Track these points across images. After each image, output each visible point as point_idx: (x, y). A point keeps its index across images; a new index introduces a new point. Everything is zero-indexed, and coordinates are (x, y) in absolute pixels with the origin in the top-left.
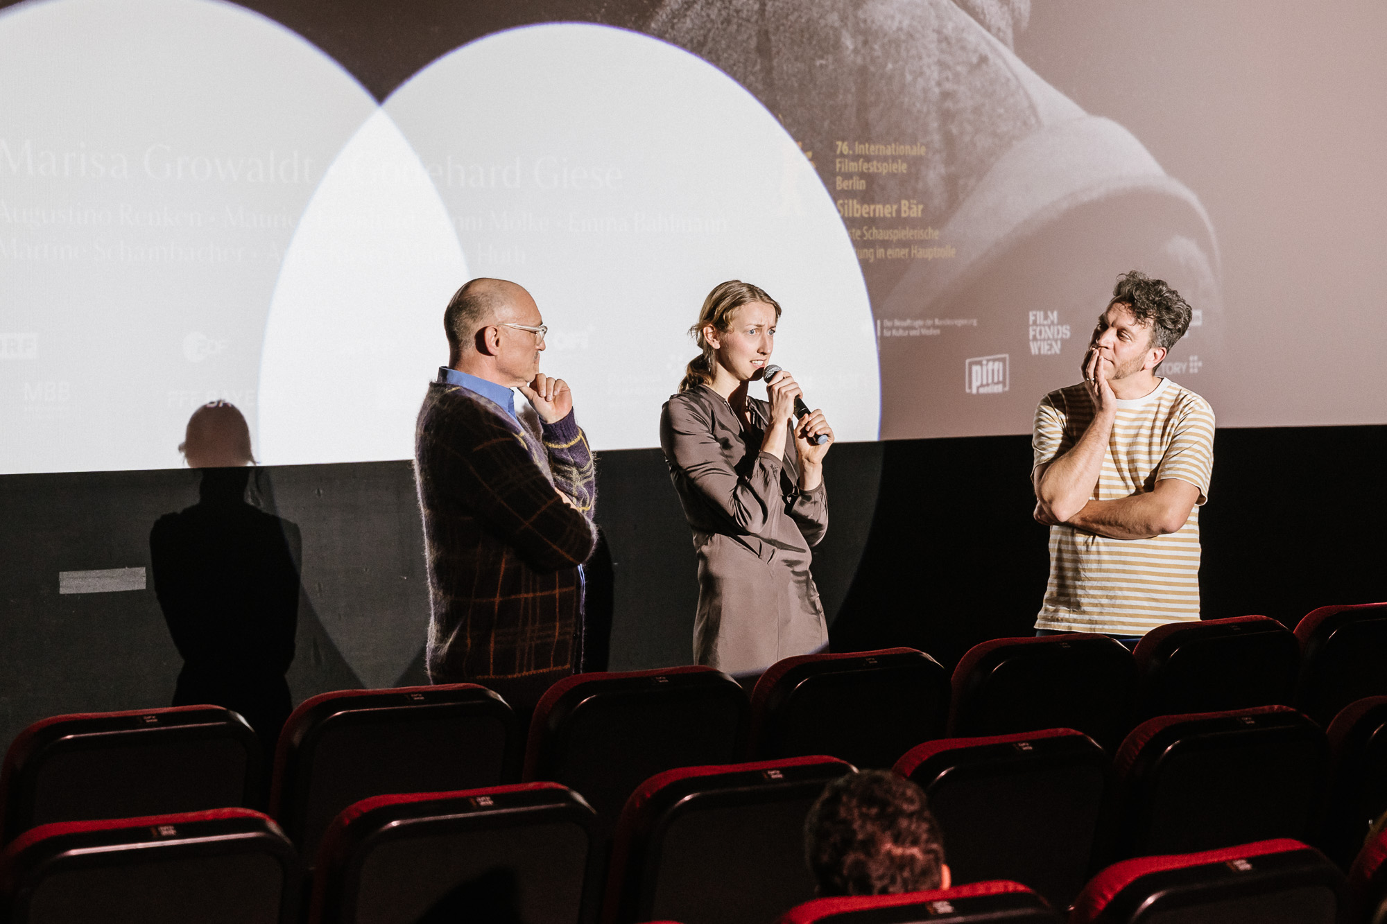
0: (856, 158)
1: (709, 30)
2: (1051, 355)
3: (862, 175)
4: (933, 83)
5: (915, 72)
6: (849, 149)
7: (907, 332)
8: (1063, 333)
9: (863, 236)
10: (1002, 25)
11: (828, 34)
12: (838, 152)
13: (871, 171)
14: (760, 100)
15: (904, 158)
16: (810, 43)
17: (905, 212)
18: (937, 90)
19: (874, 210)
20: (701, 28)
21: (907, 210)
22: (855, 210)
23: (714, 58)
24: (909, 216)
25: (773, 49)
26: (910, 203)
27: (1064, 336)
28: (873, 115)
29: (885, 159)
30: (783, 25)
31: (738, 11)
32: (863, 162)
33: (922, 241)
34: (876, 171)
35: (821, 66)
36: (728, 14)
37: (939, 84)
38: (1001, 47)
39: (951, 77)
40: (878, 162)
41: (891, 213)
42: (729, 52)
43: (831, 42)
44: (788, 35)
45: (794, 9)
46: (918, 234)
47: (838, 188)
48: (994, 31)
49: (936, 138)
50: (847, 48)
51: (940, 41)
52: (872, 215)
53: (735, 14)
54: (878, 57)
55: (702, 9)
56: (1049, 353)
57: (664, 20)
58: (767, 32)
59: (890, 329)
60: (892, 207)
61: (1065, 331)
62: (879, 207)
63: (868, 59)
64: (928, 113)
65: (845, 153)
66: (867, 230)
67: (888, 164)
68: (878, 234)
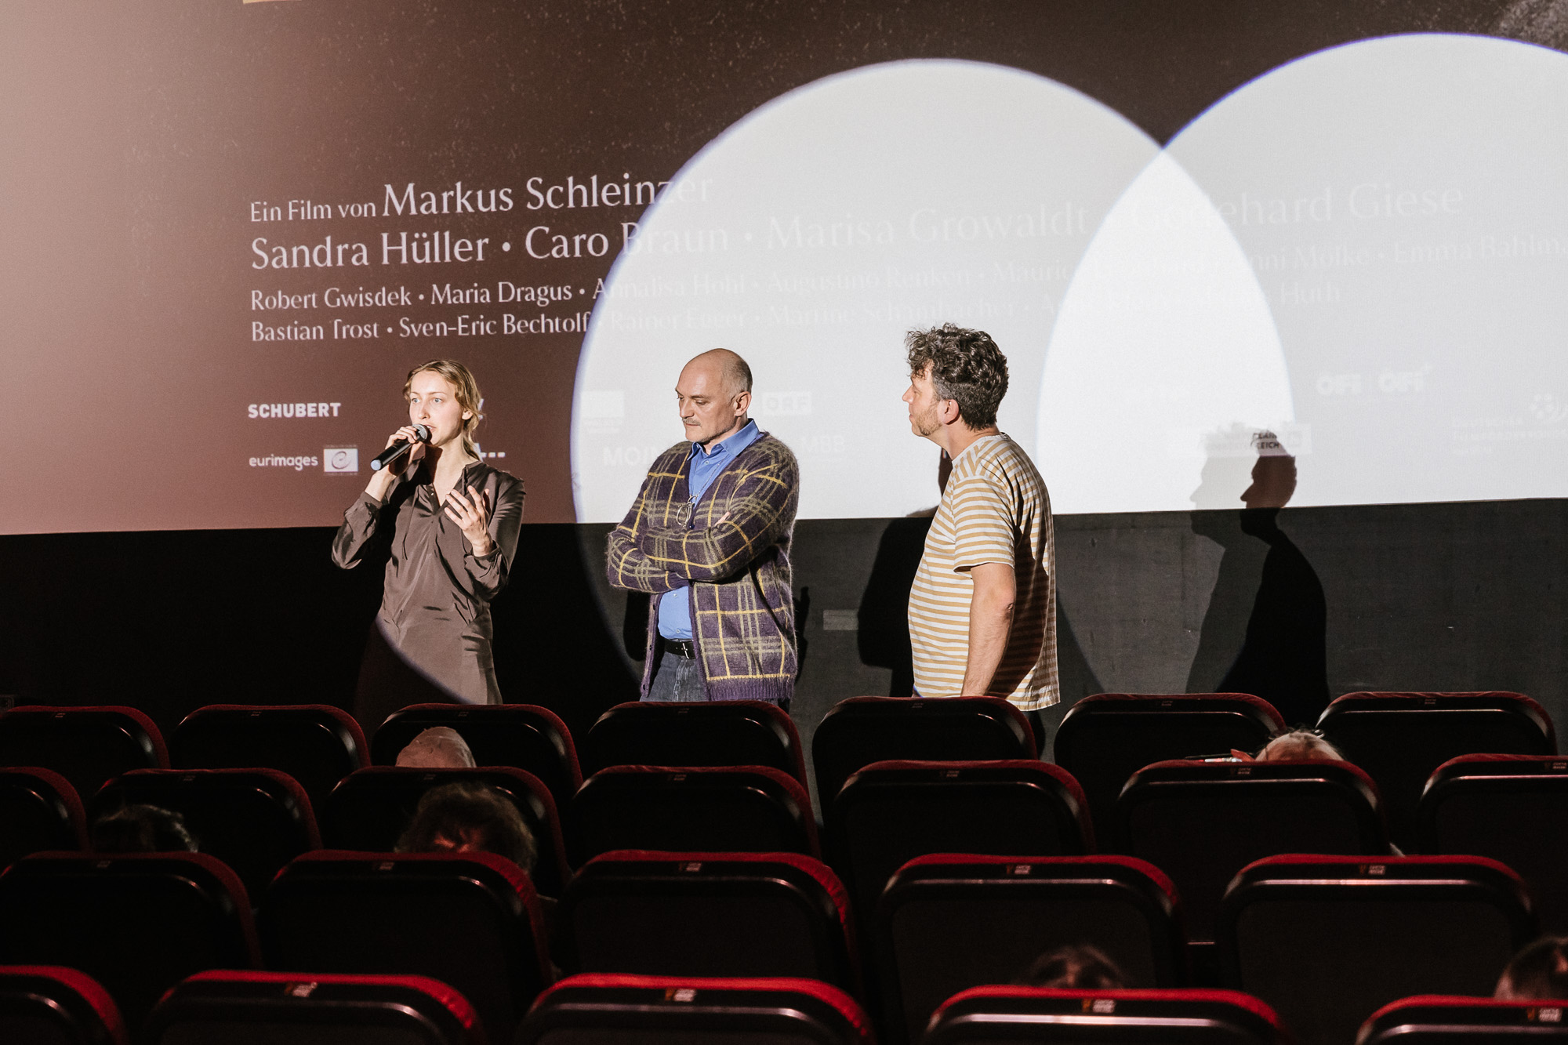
57: (1517, 18)
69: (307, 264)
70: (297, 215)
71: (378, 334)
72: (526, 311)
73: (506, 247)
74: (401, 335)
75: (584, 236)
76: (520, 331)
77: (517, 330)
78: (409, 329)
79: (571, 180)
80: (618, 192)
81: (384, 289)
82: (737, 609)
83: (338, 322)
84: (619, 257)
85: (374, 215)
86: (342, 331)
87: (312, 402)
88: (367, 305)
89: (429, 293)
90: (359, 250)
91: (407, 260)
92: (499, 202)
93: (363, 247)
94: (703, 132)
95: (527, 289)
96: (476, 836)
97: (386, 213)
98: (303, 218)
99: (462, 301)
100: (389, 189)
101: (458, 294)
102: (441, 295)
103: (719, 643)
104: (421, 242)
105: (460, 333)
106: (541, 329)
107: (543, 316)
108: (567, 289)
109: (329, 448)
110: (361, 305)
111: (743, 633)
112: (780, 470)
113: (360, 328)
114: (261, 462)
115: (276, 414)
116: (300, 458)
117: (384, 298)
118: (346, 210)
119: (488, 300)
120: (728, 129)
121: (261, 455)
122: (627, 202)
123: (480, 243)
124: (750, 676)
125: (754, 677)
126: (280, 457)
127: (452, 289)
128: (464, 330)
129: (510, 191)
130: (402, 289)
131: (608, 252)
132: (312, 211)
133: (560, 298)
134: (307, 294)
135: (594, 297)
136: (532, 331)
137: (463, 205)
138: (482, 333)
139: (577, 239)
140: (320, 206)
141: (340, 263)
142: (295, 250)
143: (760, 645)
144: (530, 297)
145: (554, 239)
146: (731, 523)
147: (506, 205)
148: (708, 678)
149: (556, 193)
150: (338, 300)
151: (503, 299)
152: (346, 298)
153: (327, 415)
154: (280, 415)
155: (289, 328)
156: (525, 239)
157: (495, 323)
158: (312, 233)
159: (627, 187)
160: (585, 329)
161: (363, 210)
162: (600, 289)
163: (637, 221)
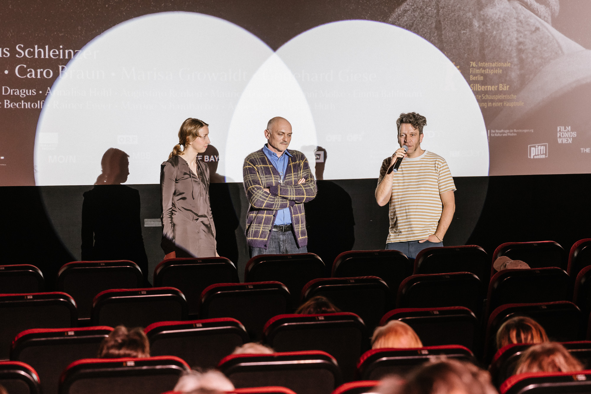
0: (479, 68)
1: (414, 21)
2: (568, 144)
3: (482, 75)
4: (514, 38)
5: (506, 34)
6: (476, 65)
7: (501, 135)
8: (573, 135)
9: (482, 98)
10: (546, 15)
11: (467, 21)
12: (471, 66)
13: (485, 73)
14: (437, 47)
15: (501, 68)
16: (459, 25)
17: (501, 88)
18: (516, 41)
19: (487, 88)
20: (411, 20)
21: (502, 88)
22: (478, 88)
23: (416, 31)
24: (503, 90)
25: (443, 27)
26: (503, 85)
27: (574, 136)
28: (486, 51)
29: (492, 68)
30: (447, 18)
31: (427, 13)
32: (482, 70)
33: (508, 100)
34: (488, 73)
35: (464, 33)
36: (423, 15)
37: (517, 39)
38: (546, 24)
39: (522, 36)
40: (489, 69)
41: (495, 89)
42: (423, 29)
43: (468, 24)
44: (449, 21)
45: (452, 12)
46: (507, 97)
47: (471, 80)
48: (542, 17)
49: (515, 60)
50: (475, 26)
51: (517, 22)
52: (486, 90)
53: (426, 14)
54: (490, 29)
55: (411, 13)
56: (567, 142)
57: (395, 18)
58: (440, 21)
59: (494, 133)
60: (495, 87)
61: (574, 134)
62: (489, 87)
63: (485, 30)
64: (512, 50)
65: (474, 66)
66: (484, 96)
67: (494, 70)
68: (488, 97)
72: (15, 99)
73: (6, 72)
75: (42, 70)
76: (12, 107)
77: (10, 107)
79: (36, 46)
80: (57, 53)
84: (57, 79)
92: (3, 53)
94: (95, 32)
95: (15, 90)
103: (299, 226)
106: (22, 107)
107: (23, 101)
108: (34, 91)
120: (105, 32)
122: (61, 57)
129: (8, 49)
131: (52, 77)
133: (30, 94)
135: (46, 95)
139: (39, 71)
144: (17, 93)
145: (28, 70)
147: (6, 55)
149: (29, 51)
151: (4, 93)
156: (15, 69)
159: (61, 51)
160: (42, 107)
162: (49, 91)
163: (65, 65)
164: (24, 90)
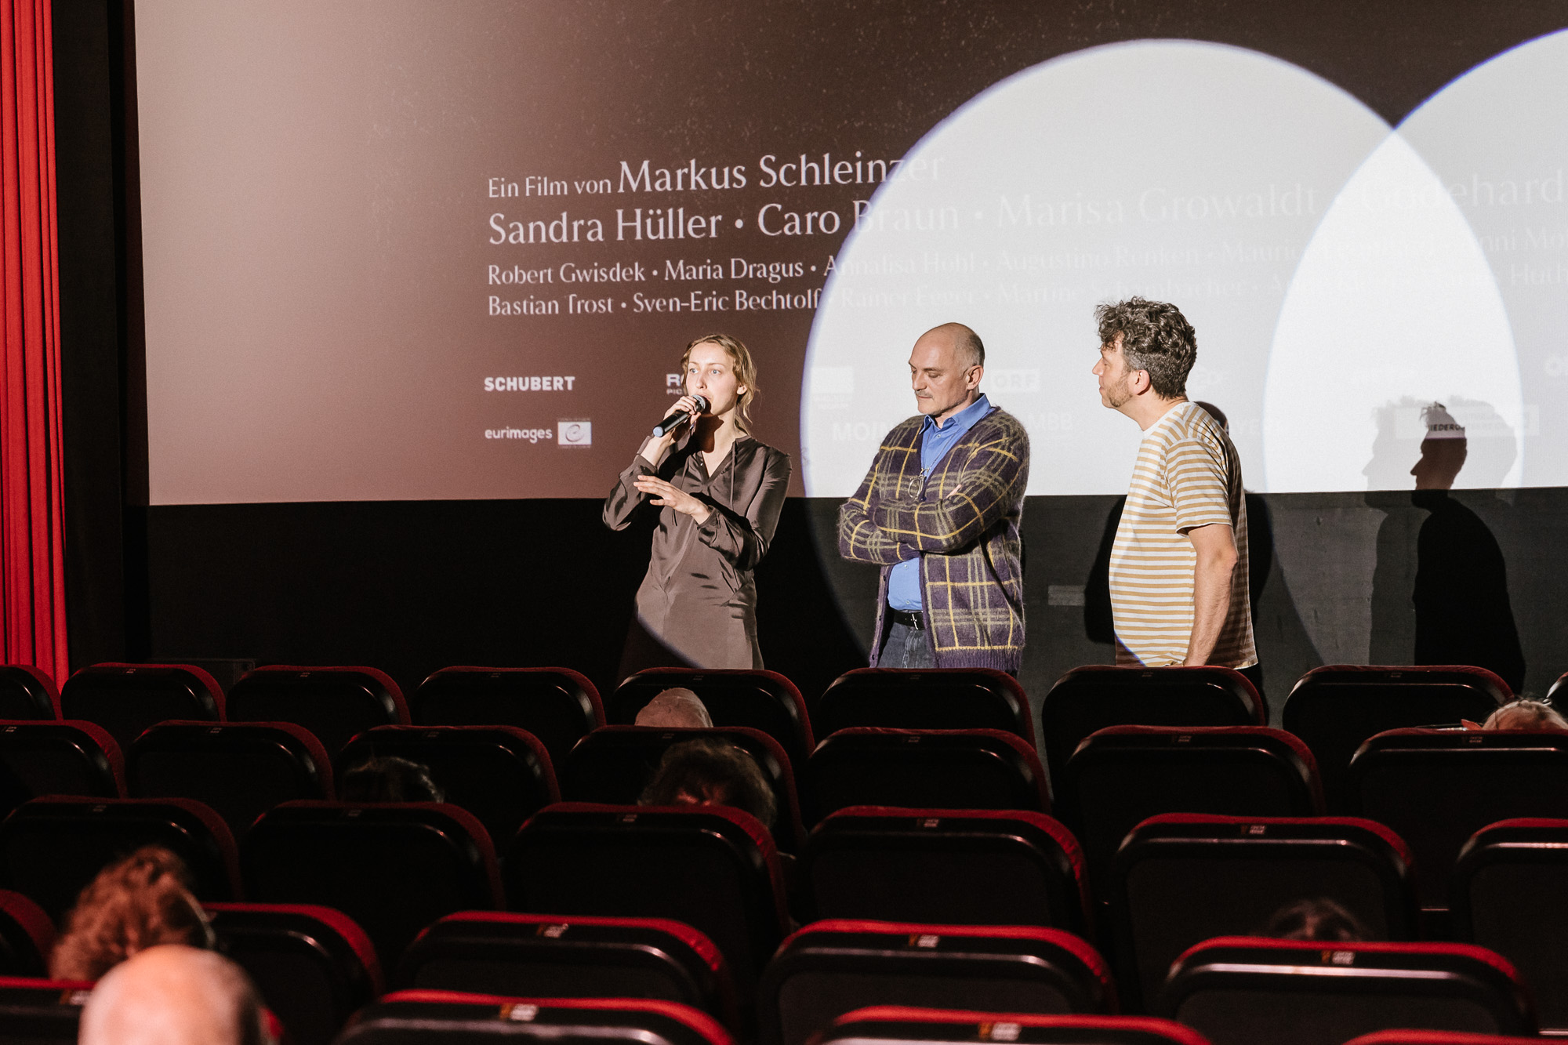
69: (543, 240)
70: (534, 191)
71: (612, 309)
72: (758, 287)
73: (739, 224)
74: (635, 310)
75: (816, 214)
76: (752, 307)
77: (748, 306)
78: (642, 304)
79: (803, 158)
80: (850, 170)
81: (618, 265)
82: (967, 581)
83: (573, 298)
84: (850, 234)
85: (609, 191)
86: (577, 305)
87: (547, 376)
88: (601, 280)
89: (662, 269)
90: (594, 225)
91: (642, 236)
92: (732, 179)
93: (599, 223)
94: (935, 111)
95: (759, 266)
96: (718, 793)
97: (621, 190)
98: (539, 194)
99: (694, 277)
100: (624, 166)
101: (691, 270)
102: (675, 271)
103: (948, 614)
104: (655, 219)
105: (693, 309)
106: (772, 305)
107: (774, 292)
108: (799, 266)
109: (563, 421)
110: (596, 280)
111: (972, 604)
112: (1011, 443)
113: (594, 303)
114: (496, 434)
115: (512, 387)
116: (535, 431)
117: (618, 274)
118: (582, 186)
119: (721, 276)
120: (959, 108)
121: (497, 427)
122: (859, 180)
123: (713, 220)
124: (979, 647)
125: (983, 648)
126: (515, 429)
127: (685, 265)
128: (697, 306)
129: (743, 168)
130: (636, 264)
131: (839, 230)
132: (549, 188)
133: (791, 275)
134: (543, 269)
135: (825, 274)
136: (764, 307)
137: (697, 182)
138: (715, 308)
139: (809, 216)
140: (557, 183)
141: (576, 239)
142: (531, 226)
143: (989, 616)
144: (762, 274)
145: (786, 216)
146: (962, 495)
147: (739, 182)
148: (937, 649)
149: (788, 171)
150: (574, 275)
151: (735, 275)
152: (581, 273)
153: (561, 388)
154: (515, 389)
155: (525, 303)
156: (757, 217)
157: (727, 299)
158: (548, 209)
159: (859, 165)
160: (816, 305)
161: (599, 187)
162: (831, 266)
163: (868, 199)
164: (777, 265)
